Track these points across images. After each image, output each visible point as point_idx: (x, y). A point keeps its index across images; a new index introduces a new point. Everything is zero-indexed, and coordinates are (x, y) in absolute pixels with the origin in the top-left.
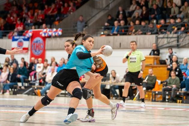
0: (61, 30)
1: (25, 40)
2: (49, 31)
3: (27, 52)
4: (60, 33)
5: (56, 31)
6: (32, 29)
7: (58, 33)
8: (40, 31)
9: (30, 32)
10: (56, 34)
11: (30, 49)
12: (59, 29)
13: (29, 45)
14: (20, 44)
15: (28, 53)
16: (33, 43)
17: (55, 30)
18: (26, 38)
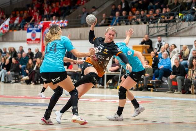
0: (67, 21)
1: (37, 31)
2: (57, 23)
3: (39, 42)
4: (66, 24)
5: (63, 23)
6: (44, 20)
7: (64, 24)
8: (50, 23)
9: (41, 24)
10: (63, 25)
11: (41, 39)
12: (65, 21)
13: (40, 36)
14: (34, 35)
15: (40, 44)
16: (44, 34)
17: (61, 21)
18: (38, 29)
